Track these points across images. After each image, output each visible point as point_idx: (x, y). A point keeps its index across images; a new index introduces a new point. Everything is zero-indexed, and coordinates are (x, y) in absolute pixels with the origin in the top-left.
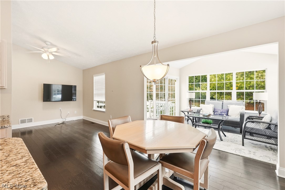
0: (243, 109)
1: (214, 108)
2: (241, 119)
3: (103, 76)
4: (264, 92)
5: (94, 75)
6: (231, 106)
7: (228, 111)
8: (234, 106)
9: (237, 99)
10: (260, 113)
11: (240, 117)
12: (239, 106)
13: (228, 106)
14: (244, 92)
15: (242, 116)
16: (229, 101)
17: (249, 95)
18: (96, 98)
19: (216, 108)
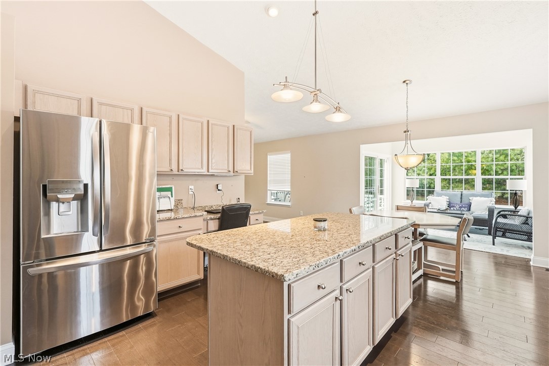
0: (492, 203)
1: (449, 202)
2: (489, 215)
3: (289, 155)
4: (522, 179)
5: (268, 154)
6: (474, 198)
7: (470, 206)
8: (478, 198)
9: (483, 189)
10: (516, 208)
11: (488, 213)
12: (487, 198)
13: (470, 198)
14: (493, 179)
15: (491, 211)
16: (471, 192)
17: (500, 183)
18: (272, 187)
19: (451, 202)
